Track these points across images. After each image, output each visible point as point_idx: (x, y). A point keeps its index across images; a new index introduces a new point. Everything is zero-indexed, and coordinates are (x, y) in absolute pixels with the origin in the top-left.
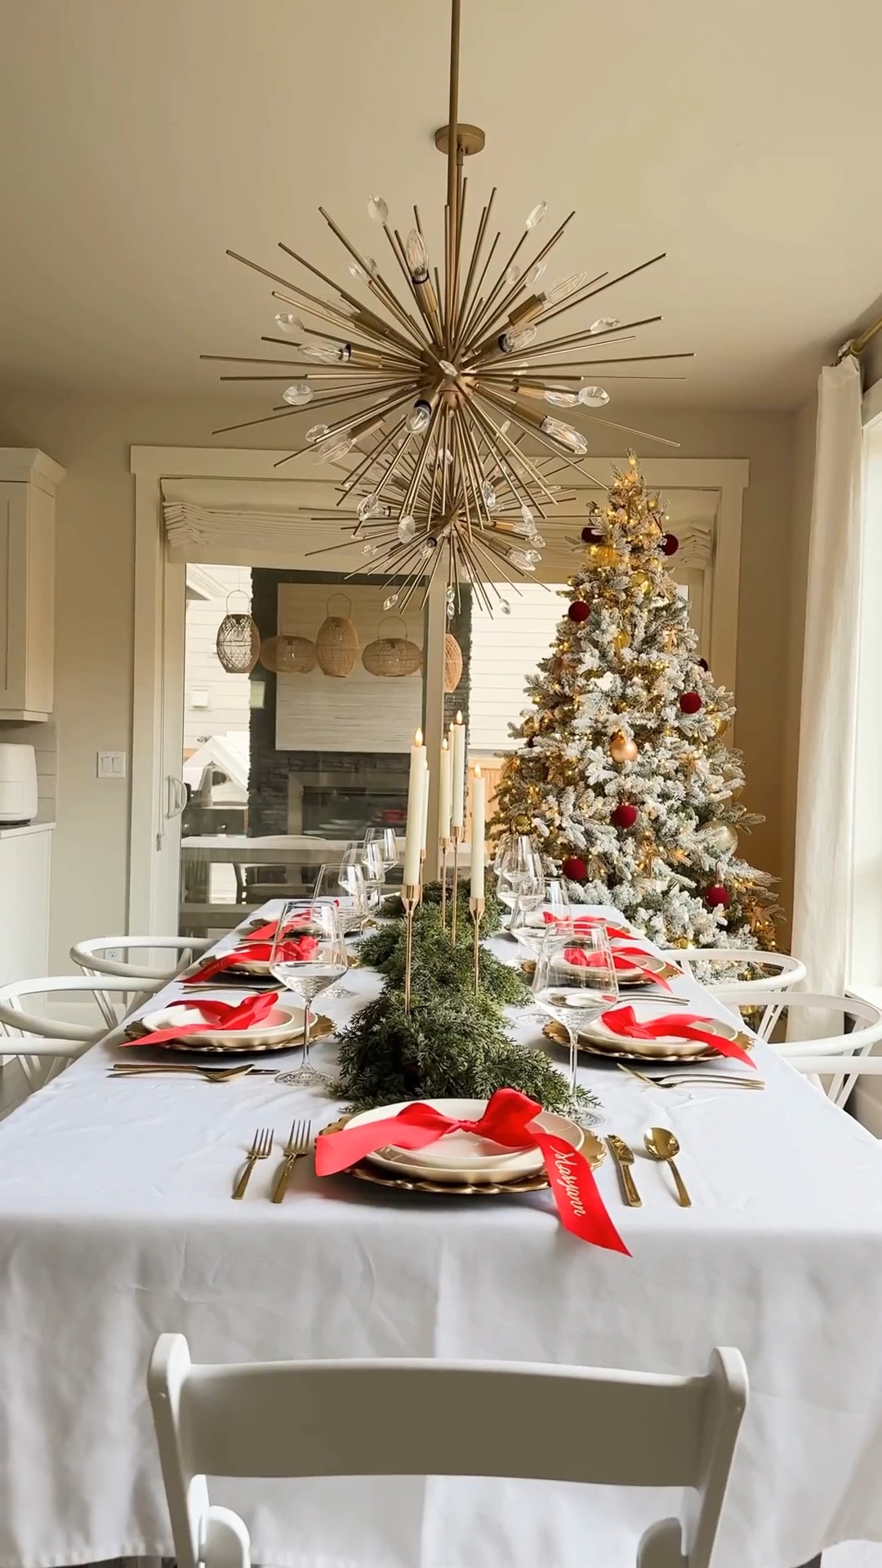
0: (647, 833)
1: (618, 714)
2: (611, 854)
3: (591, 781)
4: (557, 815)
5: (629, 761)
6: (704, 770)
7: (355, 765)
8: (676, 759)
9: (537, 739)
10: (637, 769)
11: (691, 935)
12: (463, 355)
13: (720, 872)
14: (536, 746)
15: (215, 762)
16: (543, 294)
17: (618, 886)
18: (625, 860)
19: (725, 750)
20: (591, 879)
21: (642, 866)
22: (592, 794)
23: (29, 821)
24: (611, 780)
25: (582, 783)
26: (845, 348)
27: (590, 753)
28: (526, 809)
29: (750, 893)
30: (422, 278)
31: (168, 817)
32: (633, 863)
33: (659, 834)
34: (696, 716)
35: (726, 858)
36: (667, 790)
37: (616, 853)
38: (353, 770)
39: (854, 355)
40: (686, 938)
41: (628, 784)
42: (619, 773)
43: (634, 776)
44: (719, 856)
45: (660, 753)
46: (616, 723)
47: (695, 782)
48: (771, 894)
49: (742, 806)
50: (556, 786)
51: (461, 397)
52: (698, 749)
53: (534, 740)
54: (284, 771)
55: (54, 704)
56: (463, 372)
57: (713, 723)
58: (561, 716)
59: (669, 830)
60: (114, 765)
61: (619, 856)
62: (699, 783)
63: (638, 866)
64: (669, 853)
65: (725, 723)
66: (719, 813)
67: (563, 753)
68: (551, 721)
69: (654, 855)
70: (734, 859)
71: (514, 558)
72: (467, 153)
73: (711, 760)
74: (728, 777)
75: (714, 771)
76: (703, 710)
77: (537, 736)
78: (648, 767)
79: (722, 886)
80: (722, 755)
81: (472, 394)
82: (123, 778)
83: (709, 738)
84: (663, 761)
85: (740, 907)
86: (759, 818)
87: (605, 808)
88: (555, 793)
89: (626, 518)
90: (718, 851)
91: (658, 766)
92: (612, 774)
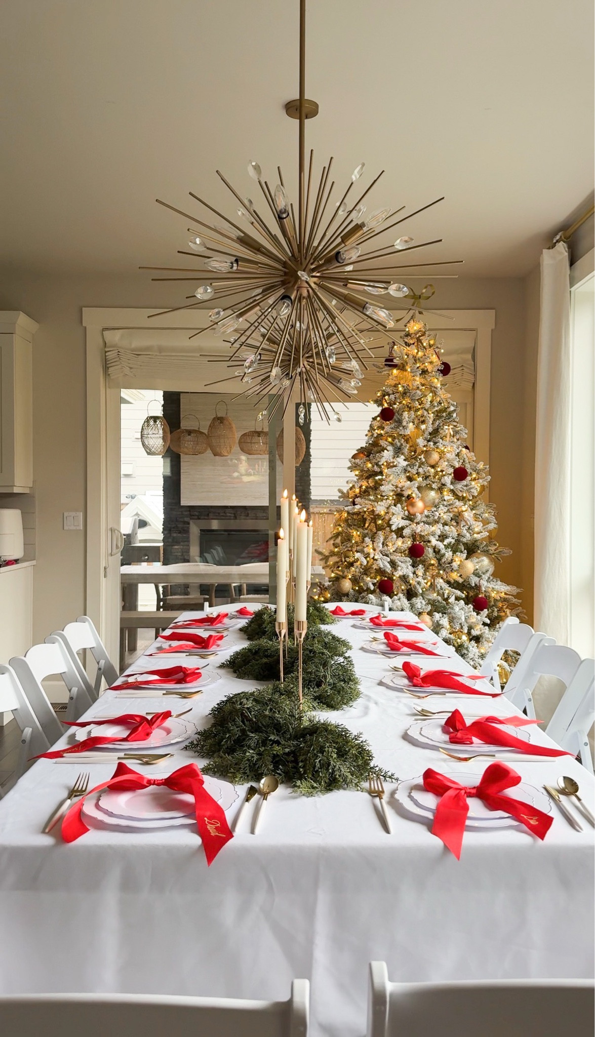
0: (432, 562)
1: (411, 482)
2: (408, 576)
3: (394, 528)
4: (372, 551)
5: (419, 514)
6: (469, 518)
7: (234, 514)
8: (450, 512)
9: (358, 500)
10: (424, 519)
11: (466, 631)
12: (312, 264)
13: (482, 586)
14: (357, 504)
15: (139, 513)
16: (363, 223)
17: (414, 598)
18: (418, 579)
19: (483, 505)
20: (395, 593)
21: (429, 584)
22: (395, 536)
23: (18, 560)
24: (407, 526)
25: (388, 529)
26: (558, 237)
27: (393, 509)
28: (351, 547)
29: (502, 600)
30: (284, 216)
31: (112, 555)
32: (423, 582)
33: (440, 562)
34: (464, 482)
35: (485, 577)
36: (445, 532)
37: (411, 575)
38: (232, 518)
39: (564, 242)
40: (462, 632)
41: (419, 529)
42: (413, 521)
43: (423, 523)
44: (481, 576)
45: (440, 509)
46: (409, 488)
47: (463, 526)
48: (516, 600)
49: (496, 542)
50: (371, 531)
51: (311, 291)
52: (465, 504)
53: (355, 500)
54: (186, 519)
55: (33, 481)
56: (311, 275)
57: (476, 487)
58: (373, 484)
59: (447, 559)
60: (74, 521)
61: (413, 577)
62: (467, 527)
63: (426, 583)
64: (448, 575)
65: (483, 487)
66: (481, 547)
67: (375, 509)
68: (367, 487)
69: (437, 576)
70: (491, 578)
71: (343, 385)
72: (307, 118)
73: (474, 512)
74: (486, 522)
75: (477, 518)
76: (469, 478)
77: (357, 498)
78: (432, 518)
79: (483, 596)
80: (482, 508)
81: (317, 289)
82: (80, 530)
83: (473, 496)
84: (442, 514)
85: (496, 610)
86: (507, 552)
87: (404, 545)
88: (370, 536)
89: (416, 351)
90: (480, 572)
91: (439, 518)
92: (407, 522)
